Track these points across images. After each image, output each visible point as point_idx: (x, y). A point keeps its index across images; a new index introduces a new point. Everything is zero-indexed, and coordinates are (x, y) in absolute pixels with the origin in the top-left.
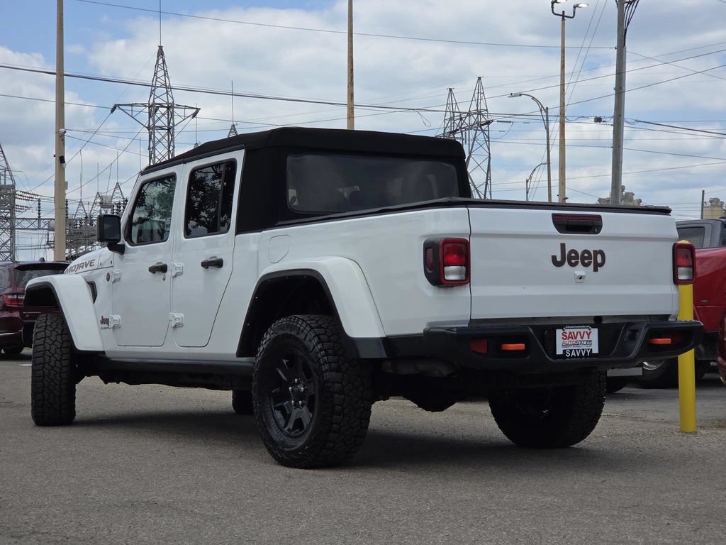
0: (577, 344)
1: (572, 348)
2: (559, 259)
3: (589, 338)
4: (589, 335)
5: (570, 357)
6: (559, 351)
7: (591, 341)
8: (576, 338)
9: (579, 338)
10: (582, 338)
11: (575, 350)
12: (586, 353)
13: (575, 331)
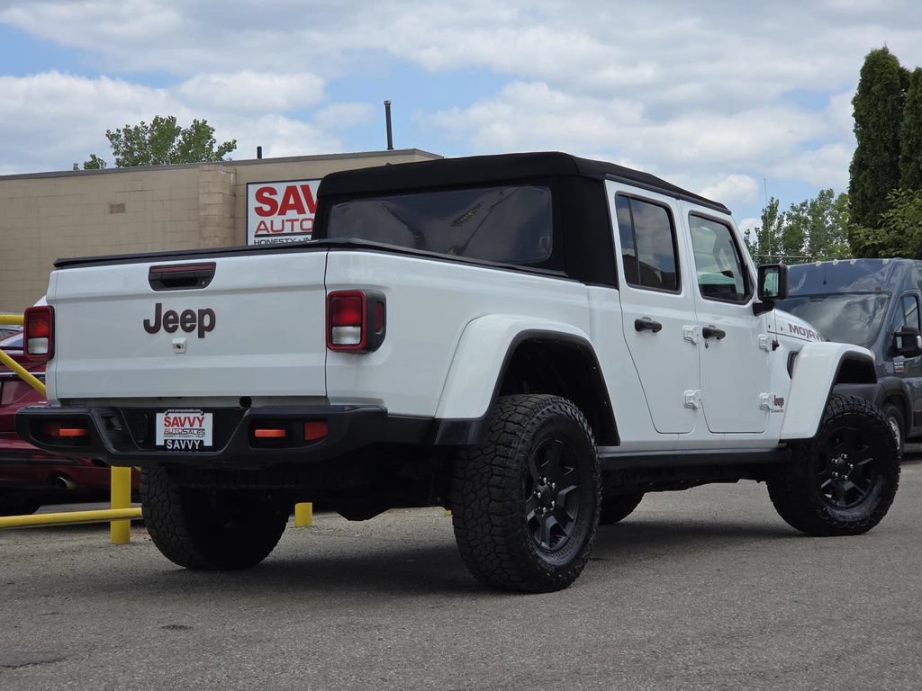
0: (185, 432)
1: (177, 437)
2: (152, 324)
3: (201, 426)
4: (201, 422)
5: (172, 449)
6: (160, 442)
7: (203, 431)
8: (183, 425)
9: (187, 425)
10: (192, 425)
11: (179, 441)
12: (194, 444)
13: (183, 416)
